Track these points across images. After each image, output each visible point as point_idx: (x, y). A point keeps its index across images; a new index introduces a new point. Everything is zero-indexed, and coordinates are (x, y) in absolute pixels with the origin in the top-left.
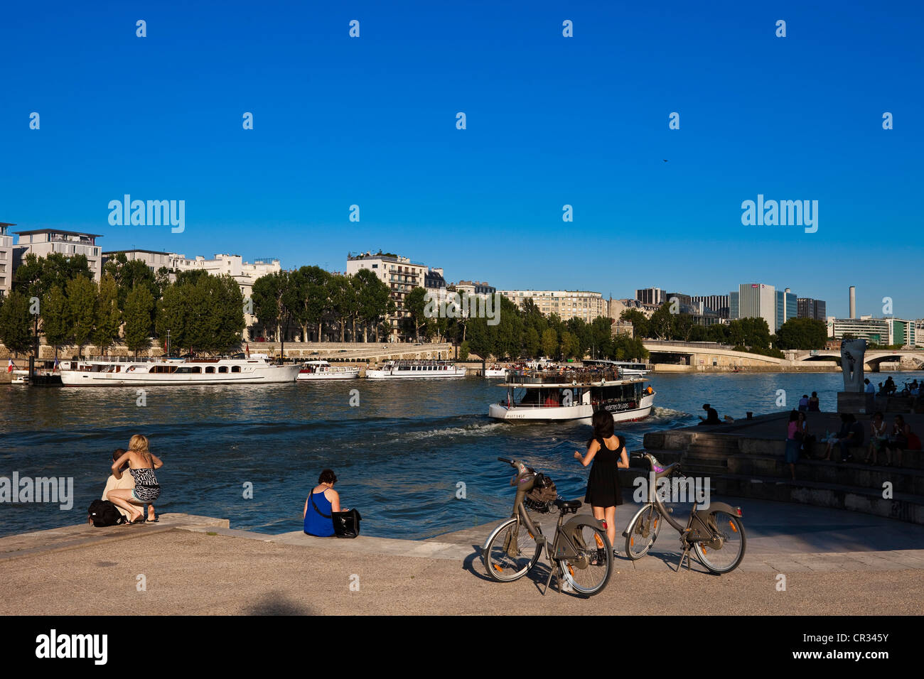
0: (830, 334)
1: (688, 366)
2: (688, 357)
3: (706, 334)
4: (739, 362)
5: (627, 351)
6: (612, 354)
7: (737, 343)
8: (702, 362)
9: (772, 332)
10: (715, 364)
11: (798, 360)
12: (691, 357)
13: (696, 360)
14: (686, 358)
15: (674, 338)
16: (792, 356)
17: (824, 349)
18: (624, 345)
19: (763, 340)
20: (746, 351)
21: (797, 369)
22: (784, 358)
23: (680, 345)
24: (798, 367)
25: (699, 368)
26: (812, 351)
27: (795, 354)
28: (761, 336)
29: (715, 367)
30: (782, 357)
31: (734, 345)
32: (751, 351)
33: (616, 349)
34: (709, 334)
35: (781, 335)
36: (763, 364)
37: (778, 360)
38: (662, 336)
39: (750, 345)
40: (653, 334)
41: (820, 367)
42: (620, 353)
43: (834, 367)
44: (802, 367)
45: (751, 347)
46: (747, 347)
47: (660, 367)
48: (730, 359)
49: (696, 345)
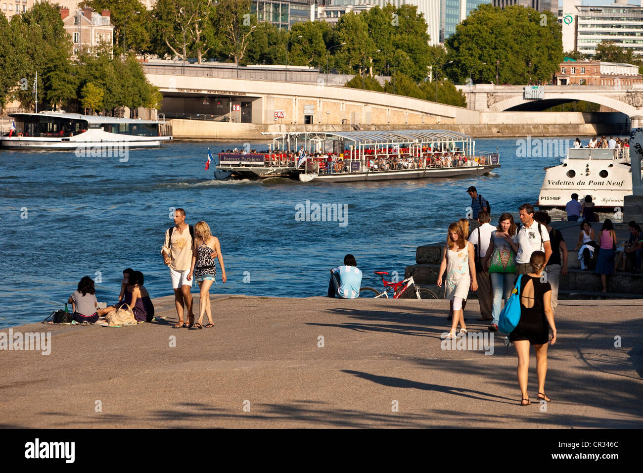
0: (568, 46)
1: (247, 124)
2: (246, 102)
3: (283, 47)
4: (363, 116)
5: (109, 90)
6: (75, 97)
7: (356, 68)
8: (278, 116)
9: (434, 41)
10: (308, 120)
11: (496, 110)
12: (254, 104)
13: (263, 110)
14: (243, 105)
15: (210, 55)
16: (481, 100)
17: (554, 82)
18: (103, 76)
19: (415, 60)
20: (378, 88)
21: (495, 130)
22: (464, 105)
23: (227, 73)
24: (497, 126)
25: (273, 131)
26: (529, 88)
27: (489, 94)
28: (410, 51)
29: (310, 127)
30: (459, 101)
31: (347, 73)
32: (388, 89)
33: (83, 83)
34: (290, 46)
35: (457, 49)
36: (419, 120)
37: (451, 110)
38: (180, 51)
39: (385, 74)
40: (159, 47)
41: (546, 126)
42: (94, 94)
43: (577, 126)
44: (506, 126)
45: (389, 79)
46: (382, 80)
47: (184, 128)
48: (343, 107)
49: (263, 74)
